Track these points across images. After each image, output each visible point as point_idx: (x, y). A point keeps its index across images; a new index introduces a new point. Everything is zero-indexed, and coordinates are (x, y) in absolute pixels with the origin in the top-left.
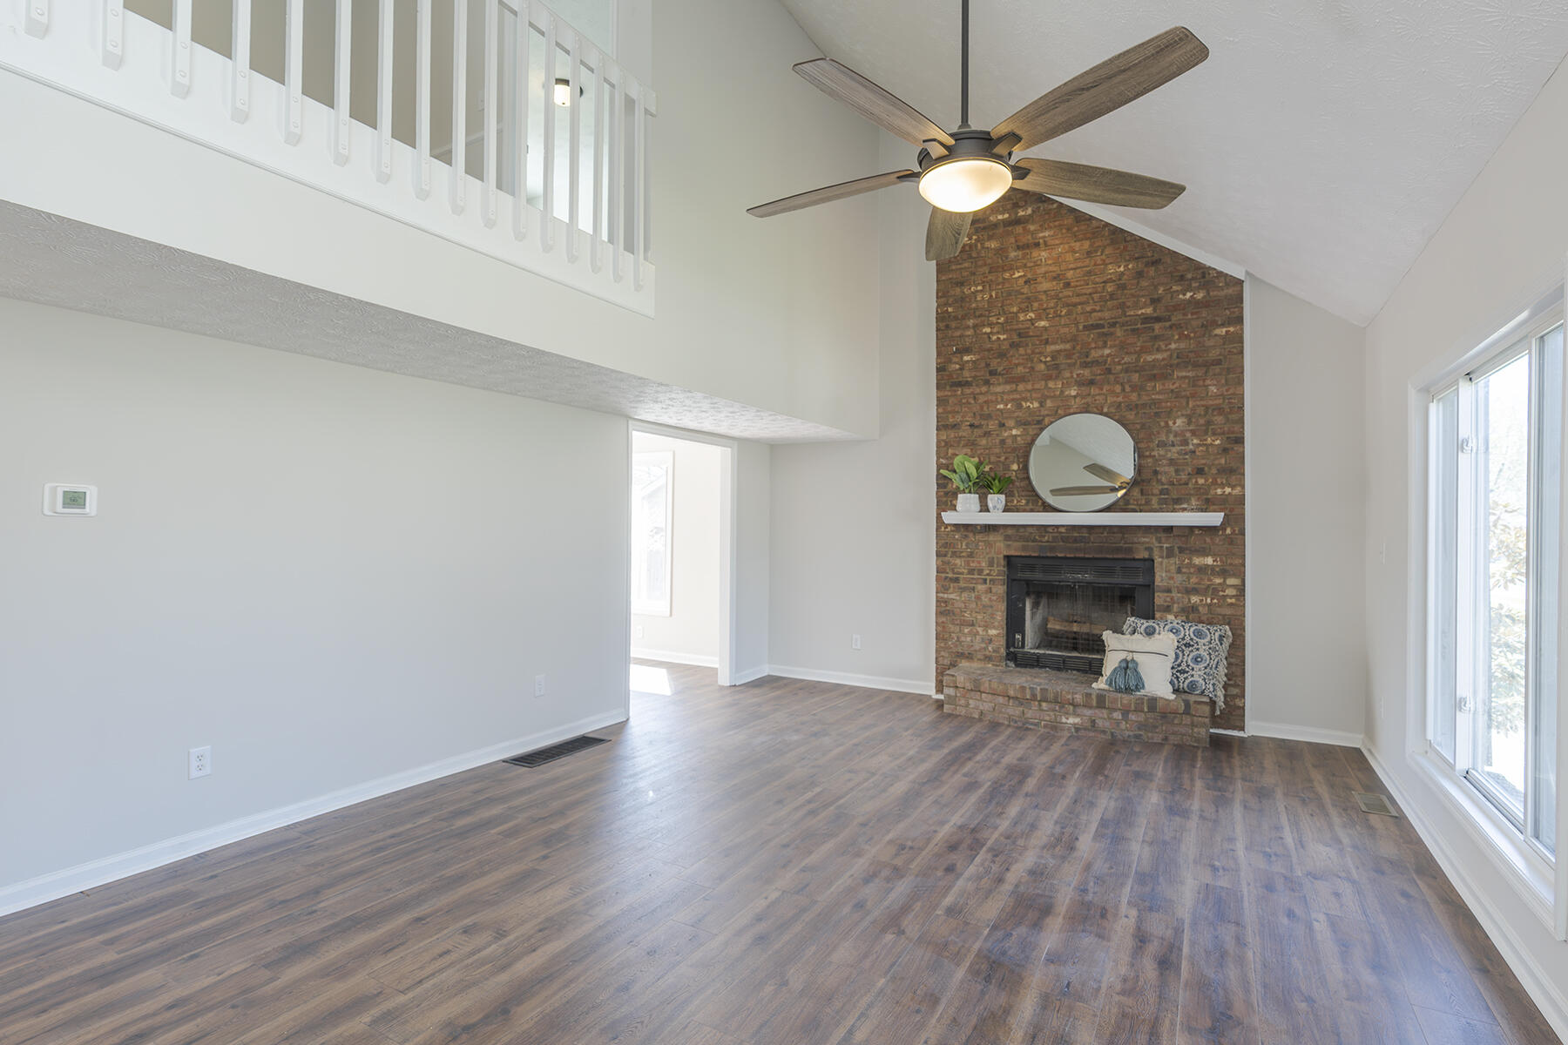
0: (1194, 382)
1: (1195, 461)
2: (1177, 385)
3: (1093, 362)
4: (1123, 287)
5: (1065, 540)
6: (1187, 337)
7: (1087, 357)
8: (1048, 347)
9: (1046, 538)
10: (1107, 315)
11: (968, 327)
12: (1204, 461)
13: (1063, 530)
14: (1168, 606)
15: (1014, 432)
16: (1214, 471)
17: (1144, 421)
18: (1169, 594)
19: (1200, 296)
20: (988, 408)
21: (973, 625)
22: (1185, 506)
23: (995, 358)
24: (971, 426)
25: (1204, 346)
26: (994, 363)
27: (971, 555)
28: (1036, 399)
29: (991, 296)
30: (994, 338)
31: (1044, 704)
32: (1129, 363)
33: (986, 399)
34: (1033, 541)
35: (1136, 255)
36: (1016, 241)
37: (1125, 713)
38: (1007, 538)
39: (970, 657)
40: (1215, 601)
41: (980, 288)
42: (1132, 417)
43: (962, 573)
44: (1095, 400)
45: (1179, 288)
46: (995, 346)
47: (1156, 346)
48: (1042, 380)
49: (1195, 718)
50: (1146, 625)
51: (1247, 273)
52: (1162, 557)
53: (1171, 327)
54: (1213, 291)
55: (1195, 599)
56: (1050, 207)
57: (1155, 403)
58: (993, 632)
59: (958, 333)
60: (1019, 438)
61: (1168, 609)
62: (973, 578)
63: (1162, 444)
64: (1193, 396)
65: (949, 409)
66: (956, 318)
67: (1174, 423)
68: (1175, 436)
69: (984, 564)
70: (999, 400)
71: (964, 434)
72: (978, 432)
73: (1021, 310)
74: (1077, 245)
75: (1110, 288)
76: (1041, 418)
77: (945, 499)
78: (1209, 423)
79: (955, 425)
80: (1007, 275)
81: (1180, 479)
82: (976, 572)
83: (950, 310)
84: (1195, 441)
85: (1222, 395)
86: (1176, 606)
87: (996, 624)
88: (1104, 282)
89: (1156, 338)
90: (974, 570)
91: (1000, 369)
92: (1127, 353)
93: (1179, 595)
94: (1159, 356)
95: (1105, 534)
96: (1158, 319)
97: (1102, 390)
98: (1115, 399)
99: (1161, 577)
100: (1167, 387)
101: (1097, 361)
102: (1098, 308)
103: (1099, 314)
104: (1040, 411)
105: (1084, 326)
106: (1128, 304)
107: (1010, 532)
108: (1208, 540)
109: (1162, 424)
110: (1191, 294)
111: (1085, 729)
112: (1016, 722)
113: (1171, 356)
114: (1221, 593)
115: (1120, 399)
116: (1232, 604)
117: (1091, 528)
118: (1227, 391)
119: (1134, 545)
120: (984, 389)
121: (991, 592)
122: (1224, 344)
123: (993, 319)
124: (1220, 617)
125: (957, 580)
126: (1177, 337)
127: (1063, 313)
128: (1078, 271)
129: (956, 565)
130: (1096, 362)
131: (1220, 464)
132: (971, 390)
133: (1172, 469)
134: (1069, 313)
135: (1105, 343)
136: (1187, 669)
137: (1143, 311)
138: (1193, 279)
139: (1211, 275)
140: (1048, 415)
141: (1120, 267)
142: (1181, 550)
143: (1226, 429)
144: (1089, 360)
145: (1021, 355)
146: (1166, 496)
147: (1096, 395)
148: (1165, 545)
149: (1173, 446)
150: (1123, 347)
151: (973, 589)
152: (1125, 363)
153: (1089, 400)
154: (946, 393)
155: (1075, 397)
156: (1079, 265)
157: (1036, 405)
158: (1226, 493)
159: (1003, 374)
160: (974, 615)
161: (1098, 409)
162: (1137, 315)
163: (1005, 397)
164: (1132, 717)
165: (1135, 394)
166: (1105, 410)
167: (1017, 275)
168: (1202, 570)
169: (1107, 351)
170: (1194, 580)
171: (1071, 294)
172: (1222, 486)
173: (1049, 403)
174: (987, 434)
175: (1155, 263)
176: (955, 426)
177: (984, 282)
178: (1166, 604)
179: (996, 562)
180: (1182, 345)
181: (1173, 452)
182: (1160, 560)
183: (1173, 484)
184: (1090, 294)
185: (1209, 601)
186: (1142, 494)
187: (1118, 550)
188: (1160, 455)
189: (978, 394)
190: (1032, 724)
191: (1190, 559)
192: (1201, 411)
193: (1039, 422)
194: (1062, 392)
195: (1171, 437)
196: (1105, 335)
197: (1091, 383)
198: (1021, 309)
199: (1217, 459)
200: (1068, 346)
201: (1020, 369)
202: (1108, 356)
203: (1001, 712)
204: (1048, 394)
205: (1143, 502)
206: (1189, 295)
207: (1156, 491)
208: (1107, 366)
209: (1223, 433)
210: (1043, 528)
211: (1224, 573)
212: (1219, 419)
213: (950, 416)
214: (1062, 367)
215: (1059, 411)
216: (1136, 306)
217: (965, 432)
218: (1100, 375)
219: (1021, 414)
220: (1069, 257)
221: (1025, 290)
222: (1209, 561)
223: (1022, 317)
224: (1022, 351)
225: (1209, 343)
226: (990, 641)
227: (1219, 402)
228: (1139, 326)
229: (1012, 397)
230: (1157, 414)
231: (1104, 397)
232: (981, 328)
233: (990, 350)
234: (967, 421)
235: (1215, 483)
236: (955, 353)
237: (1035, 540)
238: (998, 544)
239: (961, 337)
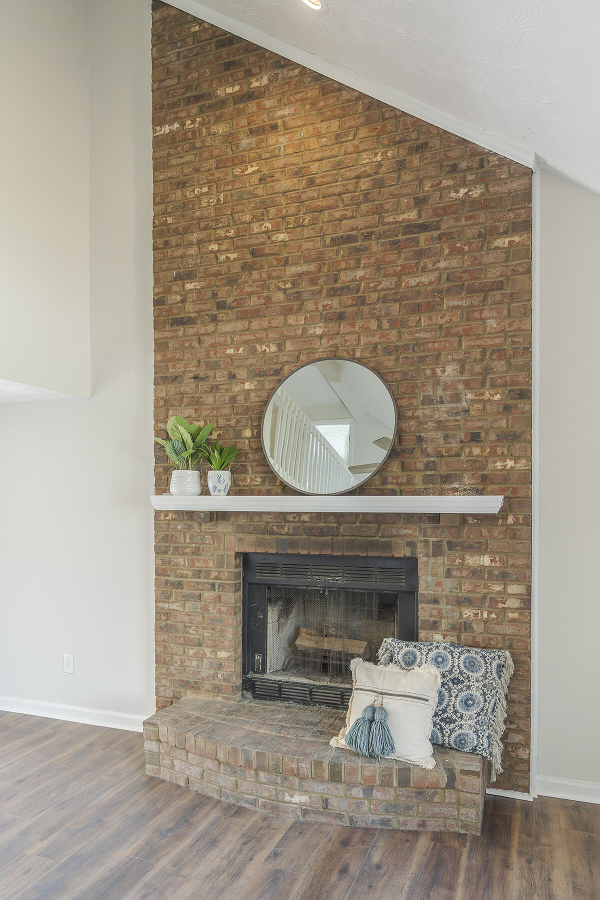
0: (468, 314)
1: (469, 424)
2: (447, 318)
3: (342, 289)
4: (380, 183)
5: (309, 531)
6: (460, 251)
7: (336, 281)
8: (287, 269)
9: (286, 529)
10: (360, 222)
11: (191, 244)
12: (480, 424)
13: (305, 518)
14: (435, 623)
15: (247, 386)
16: (493, 437)
17: (405, 368)
18: (435, 606)
19: (476, 193)
20: (215, 354)
21: (199, 644)
22: (456, 485)
23: (224, 285)
24: (195, 378)
25: (480, 264)
26: (223, 293)
27: (196, 552)
28: (274, 341)
29: (219, 200)
30: (222, 257)
31: (262, 774)
32: (388, 289)
33: (213, 341)
34: (270, 533)
35: (398, 138)
36: (249, 124)
37: (368, 791)
38: (240, 529)
39: (195, 687)
40: (493, 616)
41: (205, 190)
42: (391, 363)
43: (186, 576)
44: (346, 341)
45: (450, 182)
46: (224, 269)
47: (421, 265)
48: (281, 314)
49: (462, 794)
50: (405, 650)
51: (537, 158)
52: (428, 556)
53: (440, 237)
54: (494, 186)
55: (468, 613)
56: (291, 73)
57: (419, 344)
58: (223, 654)
59: (179, 252)
60: (252, 395)
61: (434, 626)
62: (198, 583)
63: (428, 401)
64: (467, 333)
65: (169, 355)
66: (177, 232)
67: (444, 371)
68: (445, 389)
69: (211, 564)
70: (229, 342)
71: (187, 389)
72: (203, 386)
73: (255, 219)
74: (323, 127)
75: (364, 184)
76: (279, 366)
77: (161, 476)
78: (487, 370)
79: (176, 377)
80: (238, 171)
81: (450, 449)
82: (202, 575)
83: (170, 220)
84: (469, 396)
85: (503, 331)
86: (444, 621)
87: (227, 643)
88: (356, 177)
90: (200, 571)
91: (230, 300)
92: (385, 276)
93: (449, 607)
94: (425, 279)
95: (358, 524)
96: (423, 228)
97: (353, 325)
98: (370, 339)
99: (426, 583)
100: (434, 322)
101: (348, 287)
102: (349, 213)
103: (351, 222)
104: (277, 356)
105: (332, 239)
106: (387, 207)
107: (242, 521)
108: (485, 532)
110: (466, 190)
111: (316, 812)
112: (228, 797)
113: (440, 278)
114: (500, 605)
115: (376, 339)
116: (513, 621)
117: (340, 517)
118: (510, 325)
119: (394, 539)
120: (211, 328)
121: (220, 601)
122: (506, 261)
123: (221, 233)
124: (499, 638)
125: (179, 585)
126: (447, 251)
127: (307, 221)
128: (325, 162)
129: (177, 564)
130: (345, 289)
131: (501, 427)
132: (195, 330)
133: (440, 435)
134: (313, 223)
135: (358, 261)
136: (454, 717)
137: (405, 216)
138: (469, 169)
139: (491, 164)
140: (287, 362)
141: (376, 155)
142: (451, 546)
143: (508, 378)
144: (338, 285)
145: (255, 281)
146: (433, 472)
147: (348, 334)
148: (431, 539)
149: (442, 402)
150: (379, 266)
151: (200, 597)
152: (383, 289)
153: (338, 340)
155: (321, 337)
156: (328, 153)
157: (273, 348)
158: (508, 467)
159: (234, 308)
160: (200, 631)
161: (348, 353)
162: (396, 222)
163: (236, 339)
164: (377, 794)
165: (394, 332)
166: (358, 354)
167: (250, 170)
168: (477, 573)
169: (360, 273)
170: (467, 586)
171: (316, 195)
172: (503, 457)
173: (289, 346)
174: (214, 389)
175: (421, 148)
176: (175, 379)
177: (210, 182)
178: (432, 619)
179: (226, 560)
180: (454, 263)
181: (442, 412)
182: (425, 559)
183: (442, 456)
184: (340, 195)
185: (485, 615)
186: (403, 470)
187: (374, 545)
188: (425, 416)
189: (204, 335)
190: (247, 801)
191: (463, 558)
192: (476, 354)
193: (277, 372)
194: (305, 331)
195: (440, 392)
196: (358, 250)
197: (340, 317)
198: (254, 217)
199: (496, 420)
200: (312, 267)
201: (254, 301)
202: (362, 279)
203: (210, 782)
204: (288, 334)
205: (404, 481)
206: (463, 191)
207: (420, 466)
208: (360, 294)
209: (505, 385)
210: (282, 517)
211: (504, 577)
212: (499, 365)
213: (170, 365)
214: (305, 296)
215: (302, 357)
216: (397, 210)
217: (188, 386)
218: (352, 305)
219: (254, 361)
220: (314, 143)
221: (260, 191)
222: (486, 560)
223: (256, 228)
224: (256, 275)
225: (488, 259)
226: (220, 666)
227: (497, 341)
228: (400, 237)
229: (244, 338)
230: (422, 359)
231: (355, 336)
232: (206, 245)
233: (217, 274)
234: (190, 372)
235: (493, 453)
236: (176, 279)
237: (272, 533)
238: (228, 537)
239: (182, 257)
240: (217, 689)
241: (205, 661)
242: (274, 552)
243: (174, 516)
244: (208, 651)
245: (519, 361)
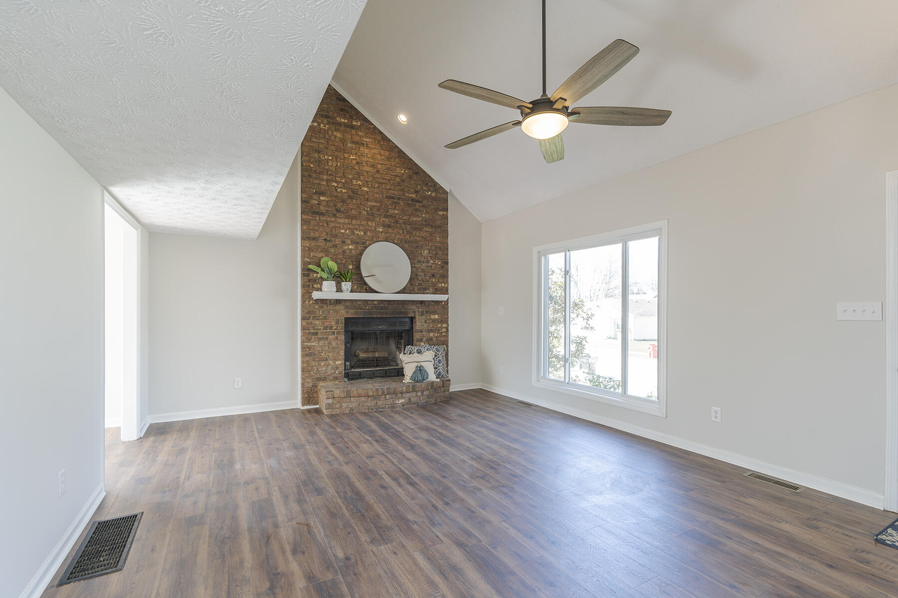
0: (431, 234)
1: (431, 271)
2: (425, 234)
3: (390, 216)
4: (403, 181)
5: (376, 308)
6: (429, 212)
7: (387, 212)
8: (368, 202)
9: (367, 307)
10: (396, 193)
11: (323, 180)
12: (435, 271)
13: (376, 303)
15: (350, 247)
16: (438, 276)
17: (412, 249)
18: (422, 333)
19: (433, 195)
20: (335, 230)
21: (327, 360)
22: (428, 291)
23: (339, 202)
24: (325, 240)
25: (434, 218)
26: (339, 205)
27: (325, 318)
28: (362, 230)
29: (337, 165)
30: (339, 190)
32: (406, 220)
33: (334, 225)
34: (361, 309)
35: (409, 167)
36: (351, 138)
38: (347, 307)
39: (324, 379)
40: (439, 335)
41: (330, 158)
42: (407, 247)
43: (320, 329)
44: (391, 236)
45: (426, 189)
46: (340, 195)
47: (417, 214)
48: (365, 220)
50: (411, 349)
51: (450, 191)
52: (419, 316)
53: (423, 206)
54: (438, 194)
55: (431, 335)
56: (370, 126)
57: (416, 241)
58: (338, 362)
59: (317, 182)
60: (354, 251)
61: (421, 340)
62: (326, 332)
63: (419, 262)
64: (431, 240)
65: (310, 227)
66: (315, 172)
67: (424, 252)
68: (424, 258)
69: (333, 323)
70: (342, 227)
72: (329, 244)
73: (354, 178)
74: (383, 152)
75: (398, 179)
76: (365, 241)
77: (308, 284)
78: (437, 254)
79: (315, 238)
80: (346, 156)
81: (426, 279)
82: (328, 328)
83: (311, 165)
84: (432, 262)
85: (441, 242)
86: (424, 338)
87: (340, 357)
88: (395, 176)
89: (416, 210)
90: (327, 327)
91: (342, 209)
92: (405, 215)
93: (426, 333)
94: (418, 219)
95: (396, 305)
96: (418, 201)
97: (394, 230)
98: (400, 236)
99: (419, 325)
100: (421, 234)
102: (392, 188)
103: (393, 191)
104: (364, 237)
105: (386, 196)
106: (406, 190)
107: (348, 304)
108: (436, 307)
109: (419, 252)
113: (422, 220)
114: (441, 331)
115: (402, 237)
116: (444, 336)
118: (442, 240)
119: (408, 310)
120: (333, 219)
121: (337, 339)
122: (441, 219)
123: (339, 179)
124: (440, 342)
125: (316, 334)
126: (425, 211)
127: (376, 186)
128: (383, 166)
129: (315, 324)
130: (391, 216)
131: (440, 273)
132: (325, 218)
133: (423, 274)
134: (379, 187)
135: (395, 207)
136: (437, 367)
138: (431, 186)
139: (437, 186)
140: (368, 240)
141: (402, 170)
142: (426, 312)
143: (442, 257)
144: (388, 214)
145: (354, 204)
146: (421, 287)
147: (391, 233)
148: (420, 310)
149: (423, 263)
150: (403, 211)
151: (327, 338)
152: (404, 219)
153: (388, 235)
154: (309, 217)
155: (381, 232)
156: (384, 163)
157: (362, 233)
158: (442, 286)
159: (344, 213)
160: (327, 354)
161: (392, 241)
162: (409, 197)
163: (345, 226)
165: (408, 236)
166: (395, 241)
167: (352, 157)
168: (434, 321)
169: (396, 212)
170: (431, 326)
171: (380, 177)
172: (441, 283)
173: (369, 234)
174: (335, 246)
175: (417, 173)
176: (314, 239)
177: (333, 155)
179: (340, 322)
180: (427, 216)
181: (423, 266)
183: (423, 281)
184: (389, 180)
185: (436, 335)
186: (411, 285)
187: (401, 313)
188: (418, 267)
189: (329, 221)
191: (430, 316)
192: (433, 248)
193: (364, 243)
194: (375, 229)
195: (423, 259)
196: (395, 203)
197: (389, 226)
199: (439, 271)
200: (378, 205)
201: (354, 212)
202: (397, 214)
204: (368, 229)
206: (430, 193)
207: (417, 284)
208: (396, 219)
209: (441, 259)
210: (368, 302)
211: (442, 322)
212: (440, 253)
213: (311, 232)
214: (376, 215)
215: (374, 239)
216: (409, 192)
217: (321, 243)
218: (393, 223)
219: (354, 237)
220: (378, 157)
221: (357, 168)
222: (436, 317)
223: (354, 182)
224: (354, 201)
225: (437, 217)
226: (337, 368)
227: (440, 245)
228: (410, 202)
229: (349, 227)
230: (417, 247)
231: (394, 235)
232: (331, 182)
233: (336, 197)
234: (322, 237)
235: (438, 281)
236: (315, 193)
237: (362, 309)
238: (341, 311)
239: (319, 184)
240: (336, 378)
241: (329, 367)
242: (362, 316)
243: (313, 302)
244: (331, 362)
245: (446, 252)
